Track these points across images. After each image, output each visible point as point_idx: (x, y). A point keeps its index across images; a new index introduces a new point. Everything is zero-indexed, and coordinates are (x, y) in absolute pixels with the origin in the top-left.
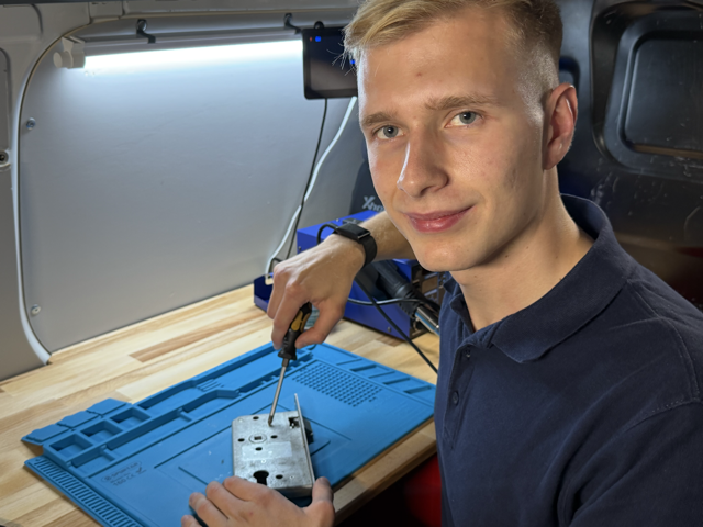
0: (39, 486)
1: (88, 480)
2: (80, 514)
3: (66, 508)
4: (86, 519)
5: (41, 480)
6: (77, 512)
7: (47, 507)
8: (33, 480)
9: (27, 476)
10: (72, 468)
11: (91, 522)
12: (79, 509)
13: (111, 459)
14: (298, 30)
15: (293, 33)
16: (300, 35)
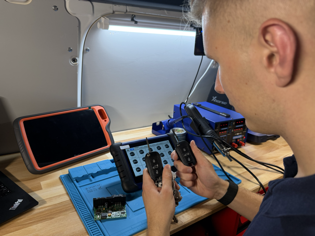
0: (61, 186)
1: (79, 188)
2: (70, 202)
3: (66, 198)
4: (71, 205)
5: (63, 184)
6: (70, 201)
7: (60, 196)
8: (61, 183)
9: (59, 181)
10: (75, 182)
11: (73, 207)
12: (71, 200)
13: (91, 181)
14: (195, 28)
15: (193, 28)
16: (195, 30)
